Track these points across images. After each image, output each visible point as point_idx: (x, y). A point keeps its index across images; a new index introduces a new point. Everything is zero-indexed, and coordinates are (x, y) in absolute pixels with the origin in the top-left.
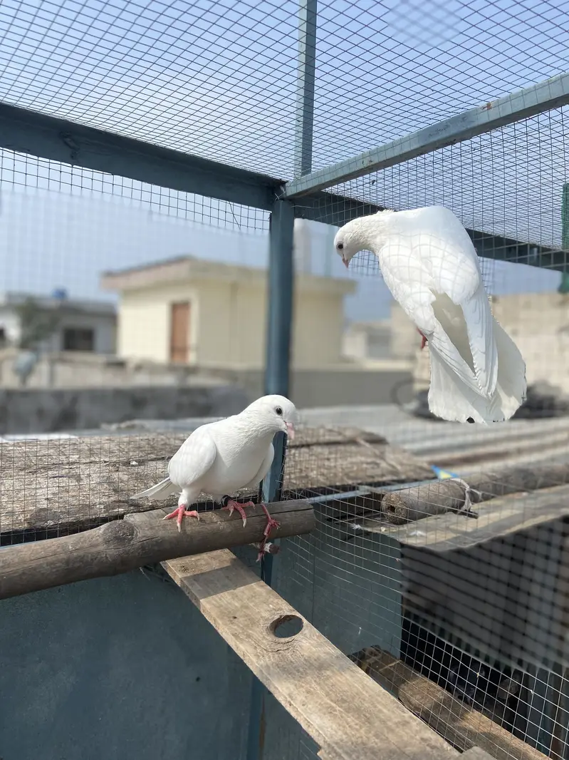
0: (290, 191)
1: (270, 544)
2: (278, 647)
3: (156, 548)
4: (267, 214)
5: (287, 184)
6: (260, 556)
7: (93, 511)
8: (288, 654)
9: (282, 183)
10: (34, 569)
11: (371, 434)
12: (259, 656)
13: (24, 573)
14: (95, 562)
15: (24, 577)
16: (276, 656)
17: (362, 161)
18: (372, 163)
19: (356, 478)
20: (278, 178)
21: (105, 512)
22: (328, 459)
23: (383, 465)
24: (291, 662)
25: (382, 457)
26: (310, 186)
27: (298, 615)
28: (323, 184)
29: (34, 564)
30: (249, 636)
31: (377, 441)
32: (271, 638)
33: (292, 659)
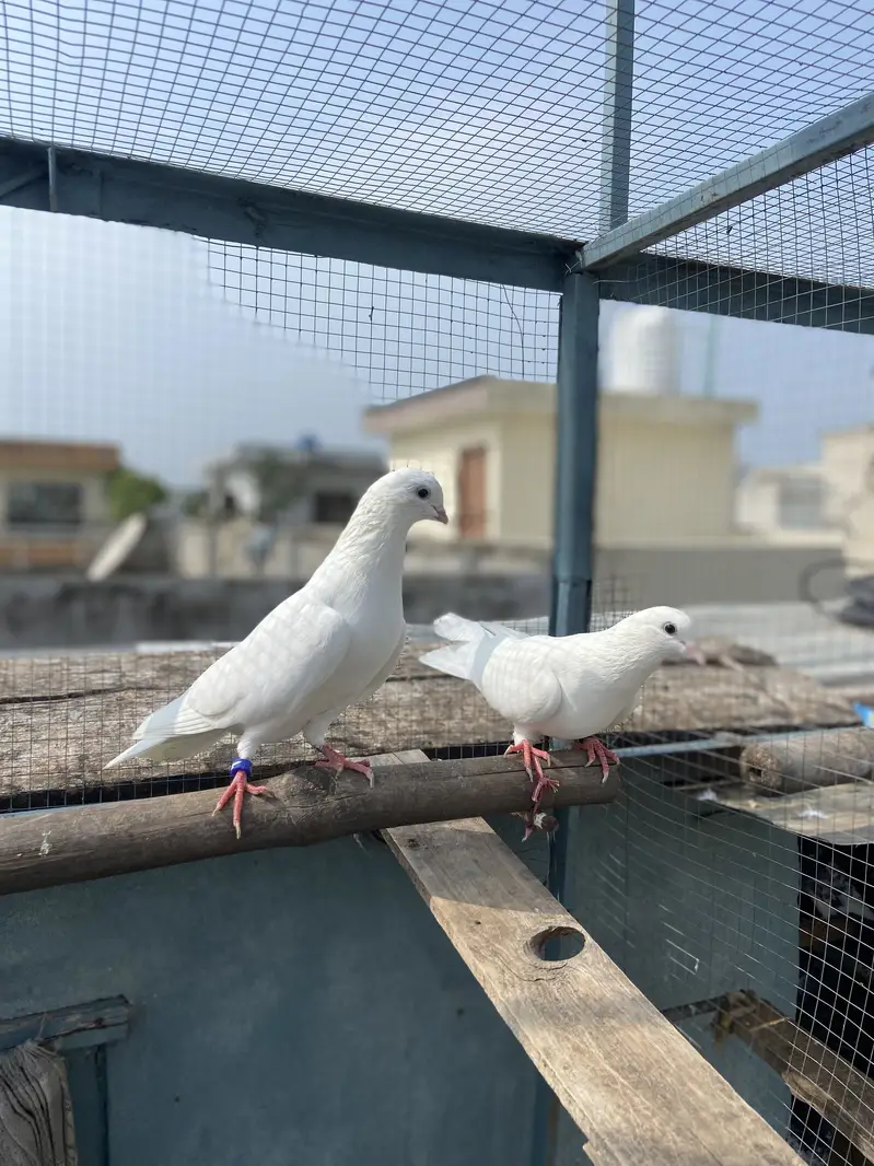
0: (590, 257)
1: (544, 815)
2: (540, 974)
3: (362, 809)
4: (556, 298)
5: (585, 247)
6: (528, 832)
7: (296, 752)
8: (554, 987)
9: (578, 246)
10: (189, 829)
11: (747, 651)
12: (505, 985)
13: (174, 835)
14: (275, 823)
15: (174, 840)
16: (534, 987)
17: (699, 196)
18: (718, 198)
19: (713, 720)
20: (572, 238)
21: (313, 754)
22: (666, 688)
23: (763, 700)
24: (557, 1000)
25: (761, 687)
26: (620, 247)
27: (579, 928)
28: (641, 241)
29: (187, 822)
30: (495, 953)
31: (755, 660)
32: (532, 959)
33: (557, 994)
